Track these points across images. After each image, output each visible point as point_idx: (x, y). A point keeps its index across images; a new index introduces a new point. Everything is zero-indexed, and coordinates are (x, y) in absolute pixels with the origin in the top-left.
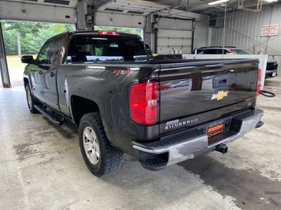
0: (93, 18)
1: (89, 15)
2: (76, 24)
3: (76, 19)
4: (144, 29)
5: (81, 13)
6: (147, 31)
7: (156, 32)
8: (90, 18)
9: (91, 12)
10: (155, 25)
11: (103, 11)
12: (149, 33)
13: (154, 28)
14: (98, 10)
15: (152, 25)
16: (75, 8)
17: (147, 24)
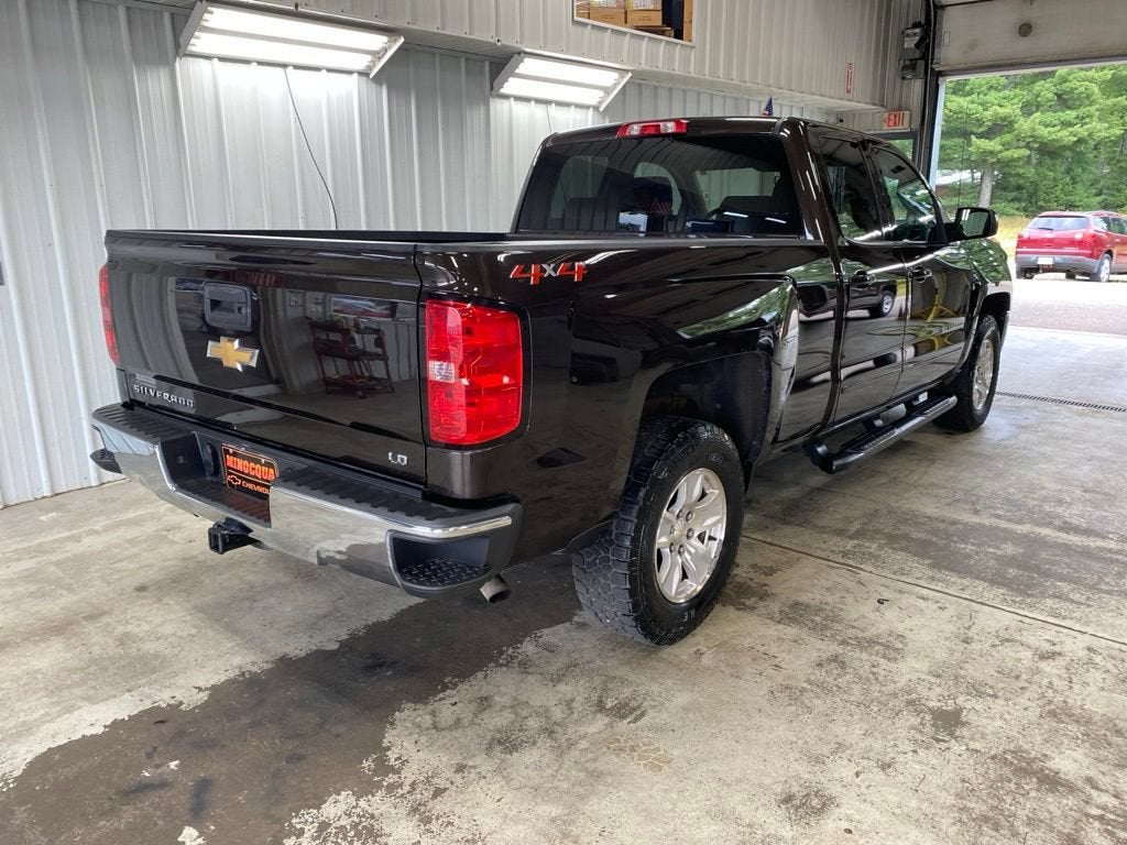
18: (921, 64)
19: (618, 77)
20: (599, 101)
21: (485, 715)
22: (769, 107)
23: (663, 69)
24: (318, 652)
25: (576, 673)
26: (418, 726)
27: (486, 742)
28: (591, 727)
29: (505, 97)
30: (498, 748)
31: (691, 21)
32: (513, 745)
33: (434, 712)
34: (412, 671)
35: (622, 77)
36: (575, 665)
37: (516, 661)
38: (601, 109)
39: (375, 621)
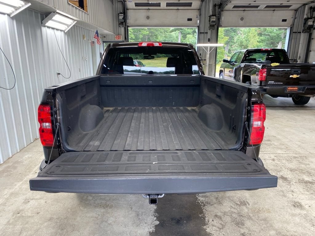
1: (214, 16)
2: (198, 27)
3: (198, 21)
4: (291, 28)
5: (205, 14)
6: (294, 31)
7: (309, 31)
8: (214, 19)
9: (218, 12)
10: (310, 21)
11: (231, 9)
12: (298, 32)
13: (307, 26)
14: (225, 8)
15: (306, 21)
16: (199, 10)
17: (296, 20)
18: (124, 23)
19: (72, 22)
20: (65, 29)
21: (224, 219)
22: (97, 33)
23: (84, 20)
24: (156, 226)
25: (221, 200)
26: (217, 231)
27: (235, 226)
28: (245, 210)
29: (45, 26)
30: (240, 225)
31: (87, 6)
32: (241, 223)
33: (213, 225)
34: (189, 218)
35: (74, 22)
36: (217, 198)
37: (205, 203)
38: (65, 32)
39: (154, 209)
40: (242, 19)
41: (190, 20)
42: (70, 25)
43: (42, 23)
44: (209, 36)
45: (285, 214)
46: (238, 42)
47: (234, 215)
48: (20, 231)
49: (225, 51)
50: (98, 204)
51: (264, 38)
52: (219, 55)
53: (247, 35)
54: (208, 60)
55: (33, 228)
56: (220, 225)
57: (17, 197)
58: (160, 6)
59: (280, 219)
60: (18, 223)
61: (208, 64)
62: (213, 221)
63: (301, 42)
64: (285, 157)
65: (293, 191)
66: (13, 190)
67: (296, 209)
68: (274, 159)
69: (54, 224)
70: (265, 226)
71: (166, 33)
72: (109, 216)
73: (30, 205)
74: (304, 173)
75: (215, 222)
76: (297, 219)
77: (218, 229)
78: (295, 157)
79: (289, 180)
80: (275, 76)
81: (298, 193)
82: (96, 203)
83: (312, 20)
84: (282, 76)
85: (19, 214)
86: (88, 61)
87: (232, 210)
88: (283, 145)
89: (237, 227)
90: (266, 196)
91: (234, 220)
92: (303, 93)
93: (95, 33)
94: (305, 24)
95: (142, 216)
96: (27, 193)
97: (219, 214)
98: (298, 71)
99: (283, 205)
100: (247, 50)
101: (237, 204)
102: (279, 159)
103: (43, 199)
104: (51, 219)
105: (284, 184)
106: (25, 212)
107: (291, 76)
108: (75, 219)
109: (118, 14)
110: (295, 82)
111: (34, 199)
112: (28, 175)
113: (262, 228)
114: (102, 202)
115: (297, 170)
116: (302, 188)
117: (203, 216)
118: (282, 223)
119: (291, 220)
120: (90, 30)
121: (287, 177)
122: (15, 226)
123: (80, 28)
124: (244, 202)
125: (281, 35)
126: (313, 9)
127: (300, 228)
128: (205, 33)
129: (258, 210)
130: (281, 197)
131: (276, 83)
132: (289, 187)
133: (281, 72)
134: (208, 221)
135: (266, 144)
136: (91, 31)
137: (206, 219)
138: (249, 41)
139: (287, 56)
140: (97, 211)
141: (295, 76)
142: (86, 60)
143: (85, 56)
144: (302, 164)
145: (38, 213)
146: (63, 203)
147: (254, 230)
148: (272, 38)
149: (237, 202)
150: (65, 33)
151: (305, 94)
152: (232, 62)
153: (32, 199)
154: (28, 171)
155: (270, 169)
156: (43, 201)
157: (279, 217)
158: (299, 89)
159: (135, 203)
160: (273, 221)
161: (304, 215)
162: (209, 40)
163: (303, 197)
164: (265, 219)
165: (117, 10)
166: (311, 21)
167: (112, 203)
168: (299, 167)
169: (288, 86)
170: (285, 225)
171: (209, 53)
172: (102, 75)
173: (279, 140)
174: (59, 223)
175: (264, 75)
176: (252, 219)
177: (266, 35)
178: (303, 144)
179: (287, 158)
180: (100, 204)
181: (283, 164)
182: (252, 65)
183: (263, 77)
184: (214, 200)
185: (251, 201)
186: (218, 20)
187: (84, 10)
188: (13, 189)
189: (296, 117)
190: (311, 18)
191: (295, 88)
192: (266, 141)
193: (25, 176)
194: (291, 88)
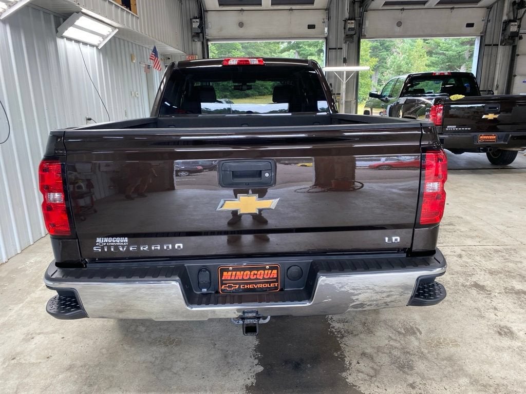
0: (360, 25)
1: (351, 20)
2: (326, 38)
3: (326, 29)
4: (482, 37)
5: (337, 17)
6: (487, 43)
7: (511, 41)
8: (352, 25)
9: (359, 13)
10: (512, 25)
11: (380, 8)
12: (494, 45)
13: (508, 33)
14: (370, 7)
15: (506, 25)
16: (326, 10)
17: (489, 24)
18: (201, 34)
19: (111, 30)
20: (99, 42)
21: (377, 360)
22: (155, 51)
23: (131, 28)
24: (258, 375)
25: (371, 326)
26: (365, 380)
27: (398, 370)
28: (414, 343)
29: (62, 37)
30: (406, 370)
31: (136, 5)
32: (407, 365)
33: (359, 371)
34: (316, 359)
35: (113, 31)
36: (365, 323)
37: (343, 333)
38: (99, 48)
39: (254, 346)
40: (399, 24)
41: (311, 27)
42: (108, 36)
43: (57, 31)
44: (344, 53)
45: (485, 347)
46: (393, 66)
47: (396, 353)
48: (15, 390)
49: (373, 82)
50: (156, 338)
51: (437, 59)
52: (362, 90)
53: (408, 54)
54: (344, 94)
55: (38, 385)
56: (371, 370)
57: (12, 330)
58: (261, 4)
59: (476, 356)
60: (12, 375)
61: (344, 101)
62: (358, 363)
63: (498, 61)
64: (480, 251)
65: (495, 309)
66: (6, 319)
67: (502, 340)
68: (460, 255)
69: (76, 376)
70: (450, 369)
71: (273, 54)
72: (175, 360)
73: (35, 344)
74: (514, 277)
75: (362, 364)
76: (506, 357)
77: (367, 378)
78: (497, 251)
79: (489, 289)
80: (456, 117)
81: (506, 311)
82: (152, 337)
83: (516, 23)
84: (468, 117)
85: (15, 360)
86: (140, 98)
87: (392, 343)
88: (475, 230)
89: (401, 372)
90: (450, 317)
91: (395, 361)
92: (505, 144)
93: (151, 52)
94: (504, 30)
95: (233, 358)
96: (31, 323)
97: (368, 351)
98: (496, 108)
99: (481, 332)
100: (409, 76)
101: (400, 333)
102: (470, 255)
103: (59, 333)
104: (70, 368)
105: (480, 297)
106: (24, 356)
107: (484, 117)
108: (114, 366)
109: (191, 19)
110: (492, 126)
111: (42, 333)
112: (34, 292)
113: (445, 373)
114: (162, 336)
115: (501, 273)
116: (511, 302)
117: (341, 355)
118: (480, 364)
119: (495, 359)
120: (142, 47)
121: (485, 284)
122: (7, 382)
123: (126, 42)
124: (412, 328)
125: (464, 54)
126: (517, 5)
127: (512, 371)
128: (339, 49)
129: (438, 342)
130: (475, 319)
131: (460, 129)
132: (489, 301)
133: (468, 111)
134: (350, 364)
135: (445, 230)
136: (144, 48)
137: (346, 359)
138: (411, 65)
139: (477, 83)
140: (153, 351)
141: (491, 116)
142: (137, 96)
143: (135, 90)
144: (509, 262)
145: (48, 358)
146: (93, 338)
147: (431, 377)
148: (450, 59)
149: (399, 329)
150: (99, 50)
151: (508, 146)
152: (384, 96)
153: (39, 334)
154: (34, 284)
155: (455, 272)
156: (57, 337)
157: (474, 354)
158: (499, 138)
159: (220, 336)
160: (464, 361)
161: (518, 348)
162: (345, 61)
163: (514, 317)
164: (449, 357)
165: (188, 13)
166: (515, 25)
167: (180, 337)
168: (505, 267)
169: (480, 134)
170: (486, 367)
171: (345, 82)
172: (160, 117)
173: (467, 223)
174: (86, 373)
175: (440, 115)
176: (427, 359)
177: (440, 54)
178: (509, 229)
179: (482, 252)
180: (159, 340)
181: (476, 263)
182: (418, 100)
183: (438, 119)
184: (360, 327)
185: (423, 327)
186: (360, 26)
187: (130, 10)
188: (6, 317)
189: (495, 186)
190: (514, 21)
191: (492, 137)
192: (447, 225)
193: (29, 293)
194: (485, 137)
